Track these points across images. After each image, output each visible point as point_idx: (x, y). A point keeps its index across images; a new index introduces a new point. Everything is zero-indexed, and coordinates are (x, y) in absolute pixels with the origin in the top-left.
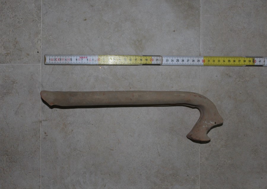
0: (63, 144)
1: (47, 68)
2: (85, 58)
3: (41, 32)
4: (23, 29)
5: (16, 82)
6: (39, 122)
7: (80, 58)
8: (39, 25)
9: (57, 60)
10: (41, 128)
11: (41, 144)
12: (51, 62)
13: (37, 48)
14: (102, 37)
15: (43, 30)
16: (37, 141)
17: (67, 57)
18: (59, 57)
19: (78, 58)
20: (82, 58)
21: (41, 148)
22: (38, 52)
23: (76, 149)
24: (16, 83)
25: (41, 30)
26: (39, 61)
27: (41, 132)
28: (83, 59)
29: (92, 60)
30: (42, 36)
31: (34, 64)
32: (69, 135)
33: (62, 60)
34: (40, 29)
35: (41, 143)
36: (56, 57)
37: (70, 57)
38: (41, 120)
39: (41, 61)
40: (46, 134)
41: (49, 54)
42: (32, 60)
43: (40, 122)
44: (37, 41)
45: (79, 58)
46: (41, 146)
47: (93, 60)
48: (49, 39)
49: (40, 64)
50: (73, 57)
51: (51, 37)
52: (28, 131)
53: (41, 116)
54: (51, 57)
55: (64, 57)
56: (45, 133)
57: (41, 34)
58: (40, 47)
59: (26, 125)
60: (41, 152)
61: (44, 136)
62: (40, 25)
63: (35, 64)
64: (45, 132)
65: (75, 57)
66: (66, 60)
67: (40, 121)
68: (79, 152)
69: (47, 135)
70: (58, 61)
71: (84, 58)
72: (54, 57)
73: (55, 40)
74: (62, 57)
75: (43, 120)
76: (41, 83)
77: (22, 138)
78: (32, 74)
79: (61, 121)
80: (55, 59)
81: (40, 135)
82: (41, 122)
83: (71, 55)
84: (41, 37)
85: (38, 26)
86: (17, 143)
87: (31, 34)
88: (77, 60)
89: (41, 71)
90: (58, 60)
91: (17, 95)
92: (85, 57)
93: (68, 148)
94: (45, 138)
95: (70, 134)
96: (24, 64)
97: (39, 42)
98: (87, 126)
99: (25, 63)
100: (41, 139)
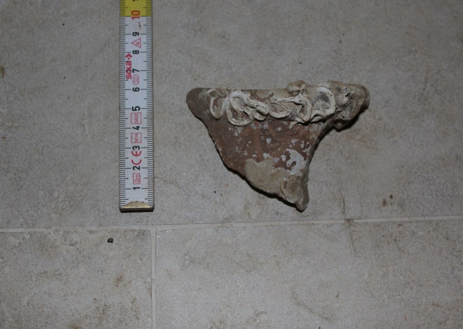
0: (411, 140)
1: (167, 205)
2: (131, 59)
3: (37, 230)
4: (25, 303)
5: (218, 324)
6: (352, 228)
7: (129, 77)
8: (12, 239)
9: (137, 160)
10: (370, 221)
11: (422, 218)
12: (144, 183)
13: (97, 245)
14: (62, 13)
15: (34, 226)
16: (414, 233)
17: (128, 123)
18: (128, 153)
19: (129, 84)
20: (129, 69)
21: (434, 218)
22: (110, 241)
23: (422, 95)
24: (221, 322)
25: (32, 230)
26: (142, 234)
27: (383, 220)
28: (133, 67)
29: (137, 37)
30: (53, 228)
31: (153, 255)
32: (380, 119)
33: (136, 140)
34: (27, 237)
35: (419, 219)
36: (128, 164)
37: (128, 113)
38: (343, 221)
39: (143, 228)
40: (388, 200)
41: (117, 199)
42: (140, 262)
43: (350, 225)
44: (72, 245)
45: (130, 81)
46: (427, 218)
47: (136, 34)
48: (64, 200)
49: (152, 230)
50: (129, 104)
51: (56, 194)
52: (384, 269)
53: (331, 222)
54: (129, 184)
55: (128, 133)
56: (385, 203)
57: (46, 231)
58: (91, 232)
59: (366, 276)
60: (446, 218)
61: (396, 207)
62: (14, 235)
63: (153, 250)
64: (381, 203)
65: (129, 94)
66: (138, 128)
67: (347, 224)
68: (429, 85)
69: (391, 197)
70: (142, 157)
71: (129, 63)
72: (129, 173)
73: (68, 179)
74: (128, 144)
75: (344, 212)
76: (220, 225)
77: (412, 288)
78: (188, 262)
79: (341, 147)
80: (136, 167)
81: (394, 223)
82: (348, 220)
83: (121, 109)
84: (56, 231)
85: (17, 244)
86: (431, 309)
87: (45, 272)
88: (136, 90)
89: (177, 227)
90: (136, 155)
91: (263, 317)
92: (126, 59)
93: (423, 121)
94: (401, 205)
95: (377, 117)
96: (154, 296)
97: (76, 238)
98: (346, 61)
99: (150, 290)
100: (407, 219)
